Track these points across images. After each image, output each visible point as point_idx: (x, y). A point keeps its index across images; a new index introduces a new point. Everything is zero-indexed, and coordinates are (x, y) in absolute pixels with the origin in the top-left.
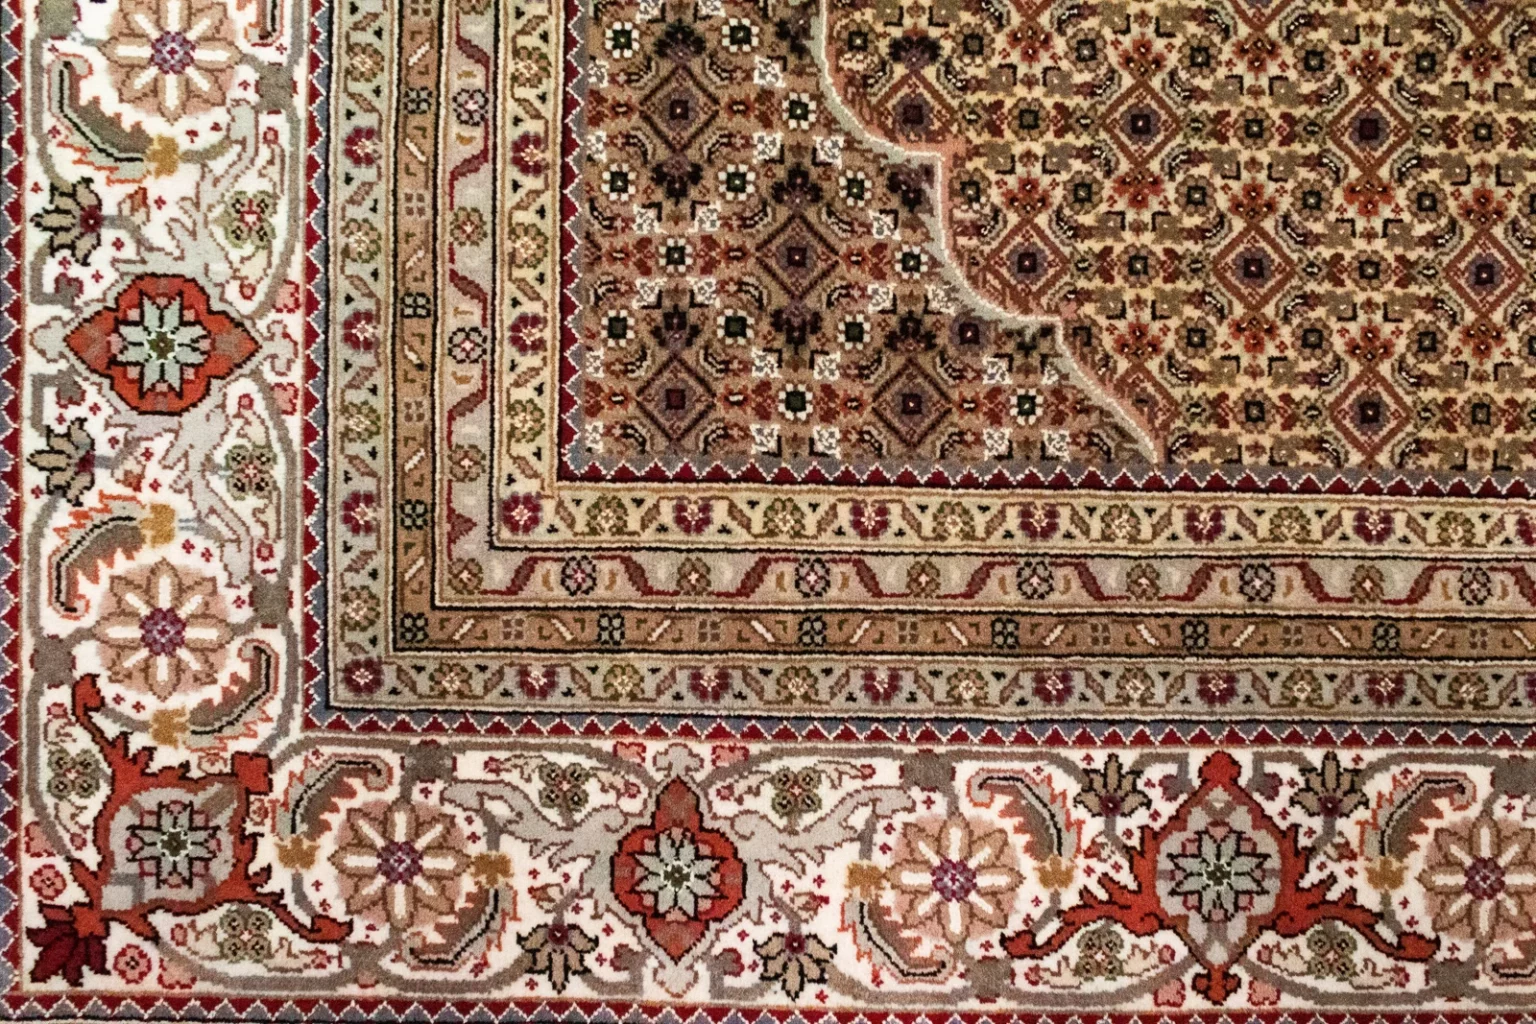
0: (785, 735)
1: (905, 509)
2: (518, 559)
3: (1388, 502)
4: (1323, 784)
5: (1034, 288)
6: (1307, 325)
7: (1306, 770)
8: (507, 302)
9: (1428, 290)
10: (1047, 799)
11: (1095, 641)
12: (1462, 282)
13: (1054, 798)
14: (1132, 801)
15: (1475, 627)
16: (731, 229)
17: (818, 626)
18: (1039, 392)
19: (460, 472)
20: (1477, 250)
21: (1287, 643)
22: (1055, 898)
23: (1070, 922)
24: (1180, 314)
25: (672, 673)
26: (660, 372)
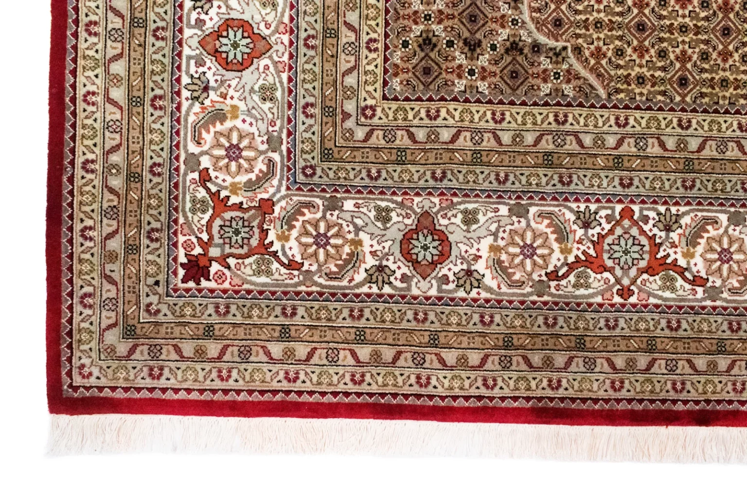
0: (466, 195)
1: (511, 113)
2: (368, 129)
3: (690, 115)
4: (665, 219)
5: (560, 32)
6: (660, 49)
7: (659, 214)
8: (365, 33)
9: (705, 37)
10: (563, 221)
11: (581, 163)
12: (718, 34)
13: (565, 221)
14: (594, 223)
15: (721, 162)
16: (449, 7)
17: (479, 155)
18: (562, 71)
19: (346, 96)
20: (724, 22)
21: (652, 166)
22: (566, 258)
23: (571, 267)
24: (614, 43)
25: (425, 172)
26: (421, 61)
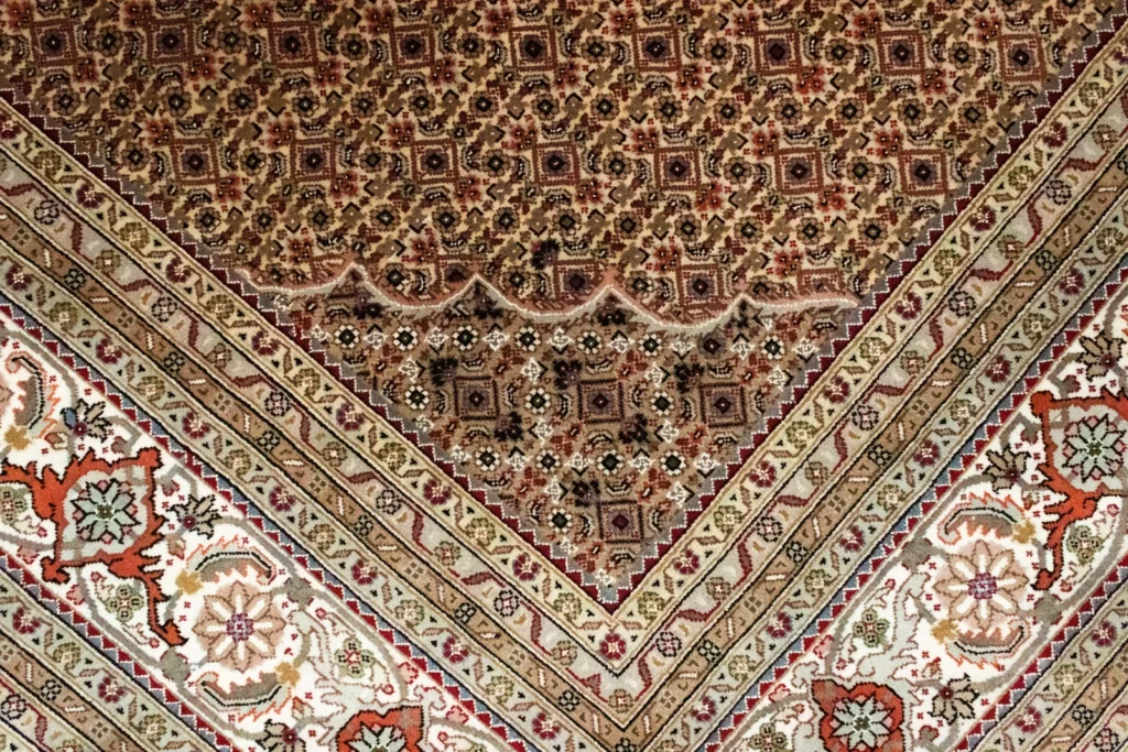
0: (837, 610)
1: (773, 453)
2: (634, 667)
3: (977, 201)
4: (1094, 355)
5: (716, 294)
6: (851, 168)
7: (1079, 358)
8: (501, 565)
9: (885, 89)
10: (982, 505)
11: (922, 412)
12: (896, 68)
13: (984, 501)
14: (1019, 462)
15: (1079, 210)
16: (559, 424)
17: (796, 547)
18: (771, 335)
19: (566, 660)
20: (886, 46)
21: (1006, 314)
22: (1035, 542)
23: (1054, 545)
24: (791, 229)
25: (758, 640)
26: (600, 518)
